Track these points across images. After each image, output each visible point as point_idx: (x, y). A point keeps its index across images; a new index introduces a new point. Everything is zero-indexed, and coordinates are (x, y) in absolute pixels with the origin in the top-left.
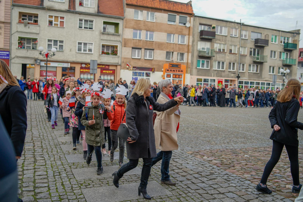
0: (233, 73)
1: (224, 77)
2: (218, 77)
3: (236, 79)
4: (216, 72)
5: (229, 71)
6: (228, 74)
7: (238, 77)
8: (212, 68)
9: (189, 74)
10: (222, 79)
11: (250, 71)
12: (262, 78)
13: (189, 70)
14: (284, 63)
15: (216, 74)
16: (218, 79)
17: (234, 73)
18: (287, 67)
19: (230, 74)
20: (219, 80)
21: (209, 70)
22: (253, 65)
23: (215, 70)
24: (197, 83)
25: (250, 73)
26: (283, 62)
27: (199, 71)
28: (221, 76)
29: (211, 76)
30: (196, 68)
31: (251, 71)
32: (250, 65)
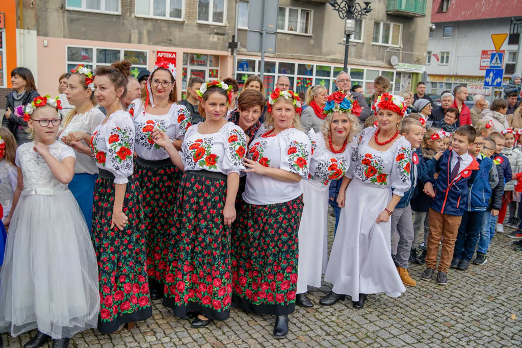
0: (217, 34)
1: (182, 45)
2: (157, 43)
3: (227, 53)
4: (149, 25)
5: (200, 26)
6: (198, 36)
7: (233, 46)
8: (131, 13)
9: (34, 33)
10: (173, 53)
11: (283, 28)
12: (321, 54)
13: (30, 15)
14: (391, 8)
15: (149, 32)
16: (158, 52)
17: (220, 32)
18: (401, 23)
19: (203, 33)
20: (160, 55)
21: (118, 16)
22: (290, 10)
23: (145, 19)
24: (69, 65)
25: (279, 35)
26: (387, 8)
27: (78, 20)
28: (170, 42)
29: (130, 41)
30: (62, 7)
31: (286, 31)
32: (281, 10)
